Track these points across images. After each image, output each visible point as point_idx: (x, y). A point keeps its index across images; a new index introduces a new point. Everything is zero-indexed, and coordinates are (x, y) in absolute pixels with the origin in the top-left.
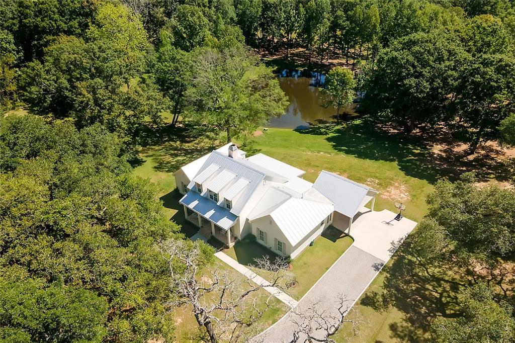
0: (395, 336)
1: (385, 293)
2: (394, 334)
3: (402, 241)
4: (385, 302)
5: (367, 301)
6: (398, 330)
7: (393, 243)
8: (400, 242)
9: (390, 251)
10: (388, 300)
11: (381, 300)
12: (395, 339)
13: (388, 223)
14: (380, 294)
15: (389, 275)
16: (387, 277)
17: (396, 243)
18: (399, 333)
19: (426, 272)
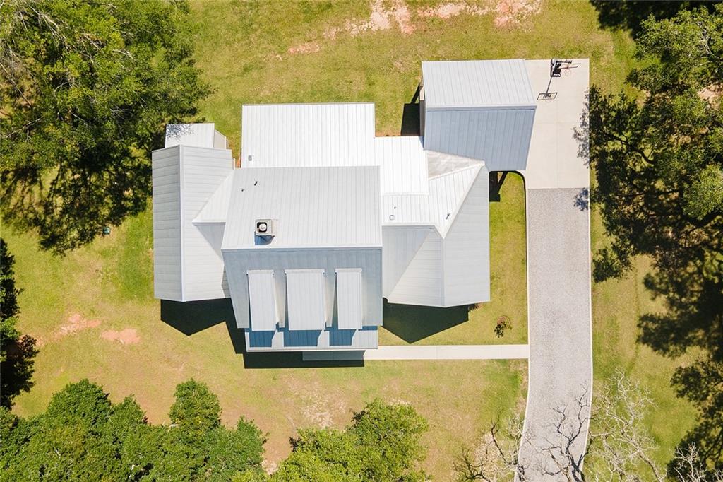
0: (656, 295)
1: (614, 242)
2: (653, 292)
3: (587, 121)
4: (622, 255)
5: (602, 271)
6: (655, 282)
7: (576, 135)
8: (584, 124)
9: (580, 155)
10: (623, 249)
11: (615, 256)
12: (658, 298)
13: (547, 95)
14: (610, 246)
15: (603, 205)
16: (602, 210)
17: (580, 130)
18: (658, 286)
19: (643, 159)
